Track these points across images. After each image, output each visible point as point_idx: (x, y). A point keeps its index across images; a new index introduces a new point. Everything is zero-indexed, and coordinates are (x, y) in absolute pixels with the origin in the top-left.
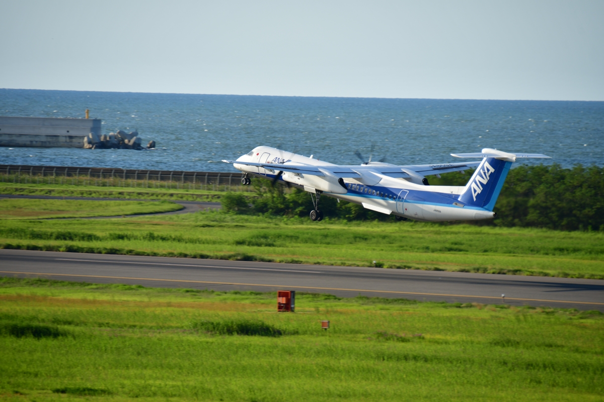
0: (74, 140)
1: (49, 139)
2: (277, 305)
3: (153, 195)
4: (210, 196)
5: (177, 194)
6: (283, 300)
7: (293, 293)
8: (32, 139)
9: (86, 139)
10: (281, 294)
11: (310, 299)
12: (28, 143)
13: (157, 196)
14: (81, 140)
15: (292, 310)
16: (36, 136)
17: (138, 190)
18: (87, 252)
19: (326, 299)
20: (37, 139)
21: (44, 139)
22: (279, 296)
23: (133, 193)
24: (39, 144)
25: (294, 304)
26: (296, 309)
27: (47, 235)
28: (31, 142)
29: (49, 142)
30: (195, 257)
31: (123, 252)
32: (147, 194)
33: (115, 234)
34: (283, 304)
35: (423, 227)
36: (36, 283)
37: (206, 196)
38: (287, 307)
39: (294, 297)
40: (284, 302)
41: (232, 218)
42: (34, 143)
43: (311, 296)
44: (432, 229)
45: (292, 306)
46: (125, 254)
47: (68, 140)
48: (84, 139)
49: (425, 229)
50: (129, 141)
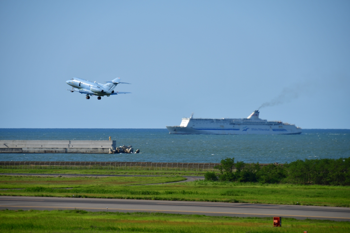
0: (104, 150)
1: (94, 150)
2: (273, 223)
3: (171, 173)
4: (197, 174)
5: (182, 173)
6: (276, 221)
7: (280, 218)
8: (86, 150)
9: (110, 149)
10: (275, 219)
11: (284, 221)
12: (85, 152)
13: (173, 174)
14: (108, 150)
15: (280, 226)
16: (88, 148)
17: (164, 172)
18: (164, 200)
19: (292, 220)
20: (89, 150)
21: (92, 150)
22: (274, 219)
23: (163, 173)
24: (89, 152)
25: (281, 223)
26: (282, 225)
27: (138, 192)
28: (86, 151)
29: (94, 151)
30: (213, 201)
31: (180, 200)
32: (169, 173)
33: (168, 191)
34: (276, 223)
35: (297, 186)
36: (157, 215)
37: (195, 174)
38: (278, 224)
39: (281, 220)
40: (277, 222)
41: (210, 183)
42: (87, 151)
43: (285, 219)
44: (301, 187)
45: (280, 224)
46: (181, 201)
47: (102, 150)
48: (109, 149)
49: (298, 187)
50: (128, 150)
